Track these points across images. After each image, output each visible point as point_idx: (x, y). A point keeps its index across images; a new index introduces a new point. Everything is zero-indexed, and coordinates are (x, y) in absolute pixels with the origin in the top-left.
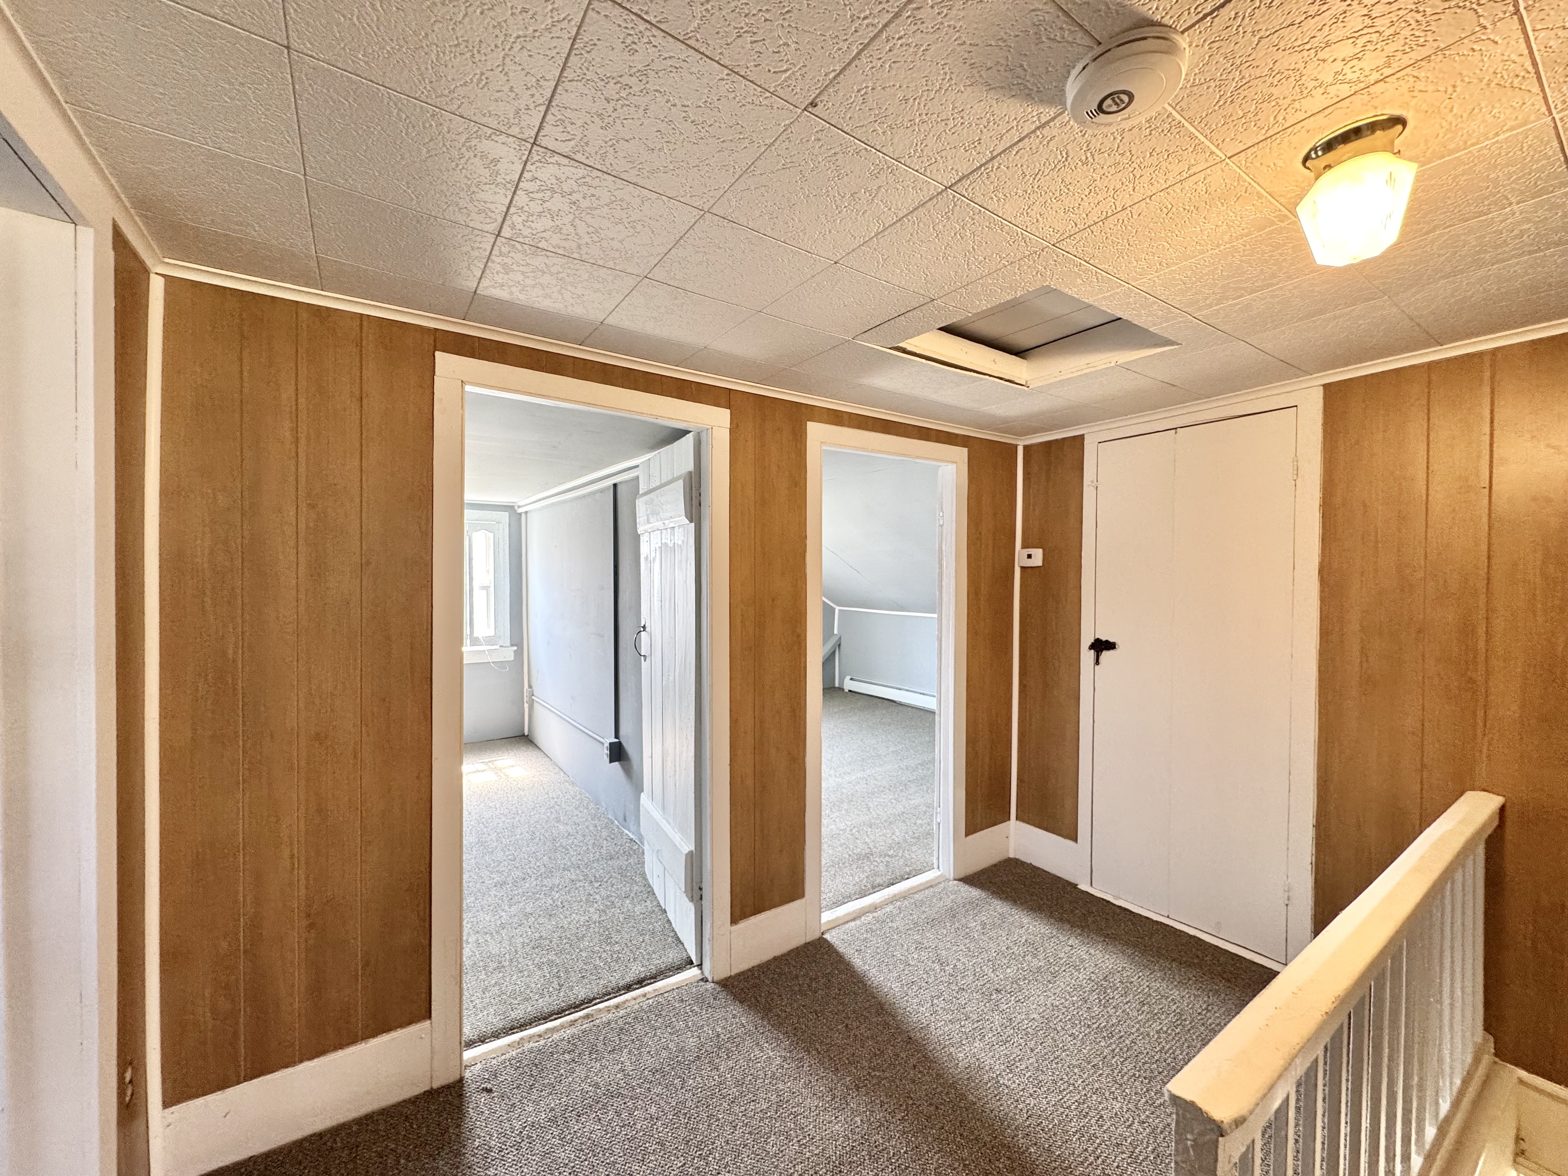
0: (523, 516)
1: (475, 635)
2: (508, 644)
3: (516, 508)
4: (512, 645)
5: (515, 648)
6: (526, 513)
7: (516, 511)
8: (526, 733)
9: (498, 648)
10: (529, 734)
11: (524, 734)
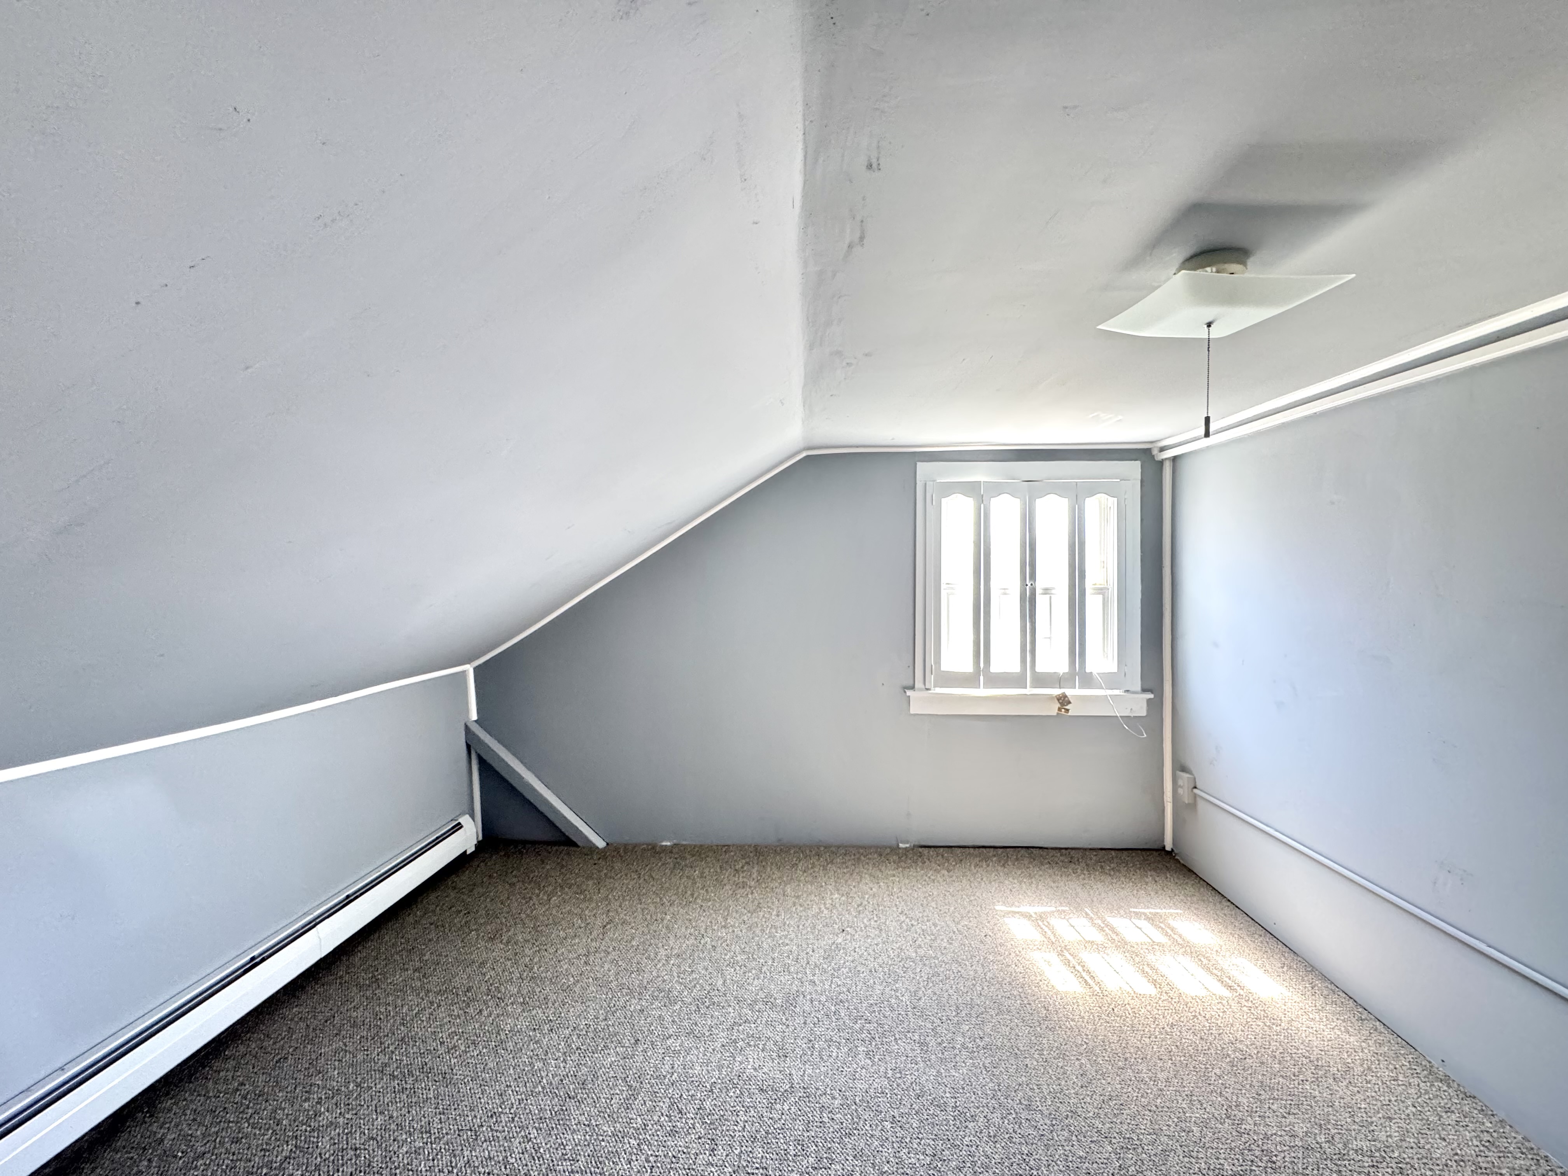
0: (1168, 471)
1: (1090, 669)
2: (1138, 687)
3: (1155, 452)
4: (1144, 690)
5: (1151, 696)
6: (1175, 459)
7: (1153, 456)
8: (1168, 848)
9: (1121, 694)
10: (1176, 851)
11: (1164, 847)
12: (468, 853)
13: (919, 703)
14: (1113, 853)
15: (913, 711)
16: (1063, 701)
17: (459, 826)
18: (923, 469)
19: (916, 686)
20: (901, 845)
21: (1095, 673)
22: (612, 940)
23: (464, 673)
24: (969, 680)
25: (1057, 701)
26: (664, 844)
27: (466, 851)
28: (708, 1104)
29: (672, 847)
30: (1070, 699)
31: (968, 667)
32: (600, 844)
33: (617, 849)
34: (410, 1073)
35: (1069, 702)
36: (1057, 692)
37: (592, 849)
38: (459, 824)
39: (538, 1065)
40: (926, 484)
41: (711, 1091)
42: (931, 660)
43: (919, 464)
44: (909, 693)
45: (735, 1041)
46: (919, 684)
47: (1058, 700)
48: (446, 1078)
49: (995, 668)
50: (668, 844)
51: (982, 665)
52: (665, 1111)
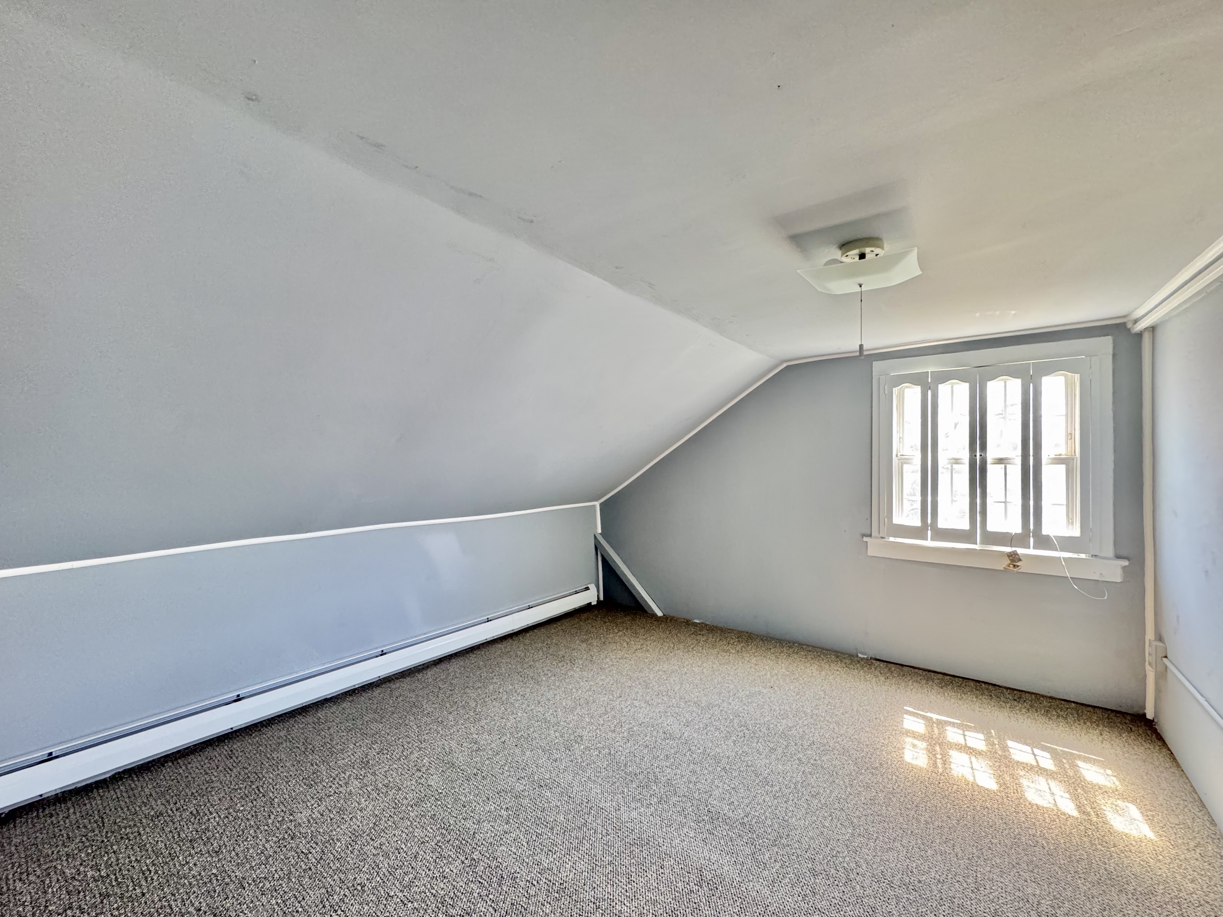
0: (1147, 340)
1: (1045, 532)
2: (1110, 551)
3: (1129, 326)
4: (1118, 557)
5: (1126, 563)
6: (1153, 329)
7: (1129, 330)
8: (1150, 715)
9: (1087, 558)
10: (1155, 721)
11: (1145, 715)
12: (592, 604)
13: (874, 548)
14: (1073, 705)
15: (870, 553)
16: (1014, 558)
17: (587, 589)
18: (878, 366)
19: (873, 535)
20: (860, 655)
21: (1051, 535)
22: (636, 656)
23: (594, 506)
24: (918, 533)
25: (1007, 558)
26: (695, 621)
27: (591, 603)
28: (635, 729)
29: (699, 624)
30: (1021, 557)
31: (916, 521)
32: (659, 614)
33: (667, 618)
34: (528, 677)
35: (1020, 560)
36: (1008, 549)
37: (654, 615)
38: (588, 587)
39: (574, 690)
40: (879, 378)
41: (640, 725)
42: (884, 513)
43: (875, 363)
44: (865, 539)
45: (666, 712)
46: (874, 534)
47: (1009, 556)
48: (538, 683)
49: (942, 524)
50: (698, 621)
51: (929, 521)
52: (615, 723)
